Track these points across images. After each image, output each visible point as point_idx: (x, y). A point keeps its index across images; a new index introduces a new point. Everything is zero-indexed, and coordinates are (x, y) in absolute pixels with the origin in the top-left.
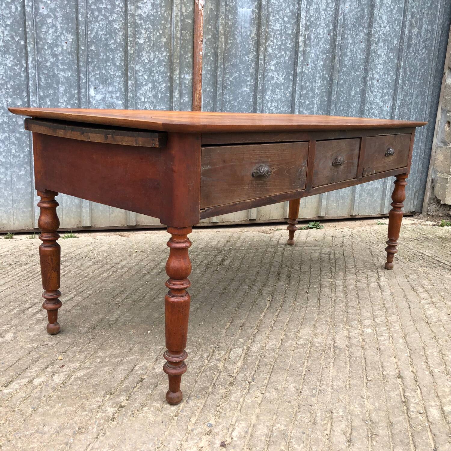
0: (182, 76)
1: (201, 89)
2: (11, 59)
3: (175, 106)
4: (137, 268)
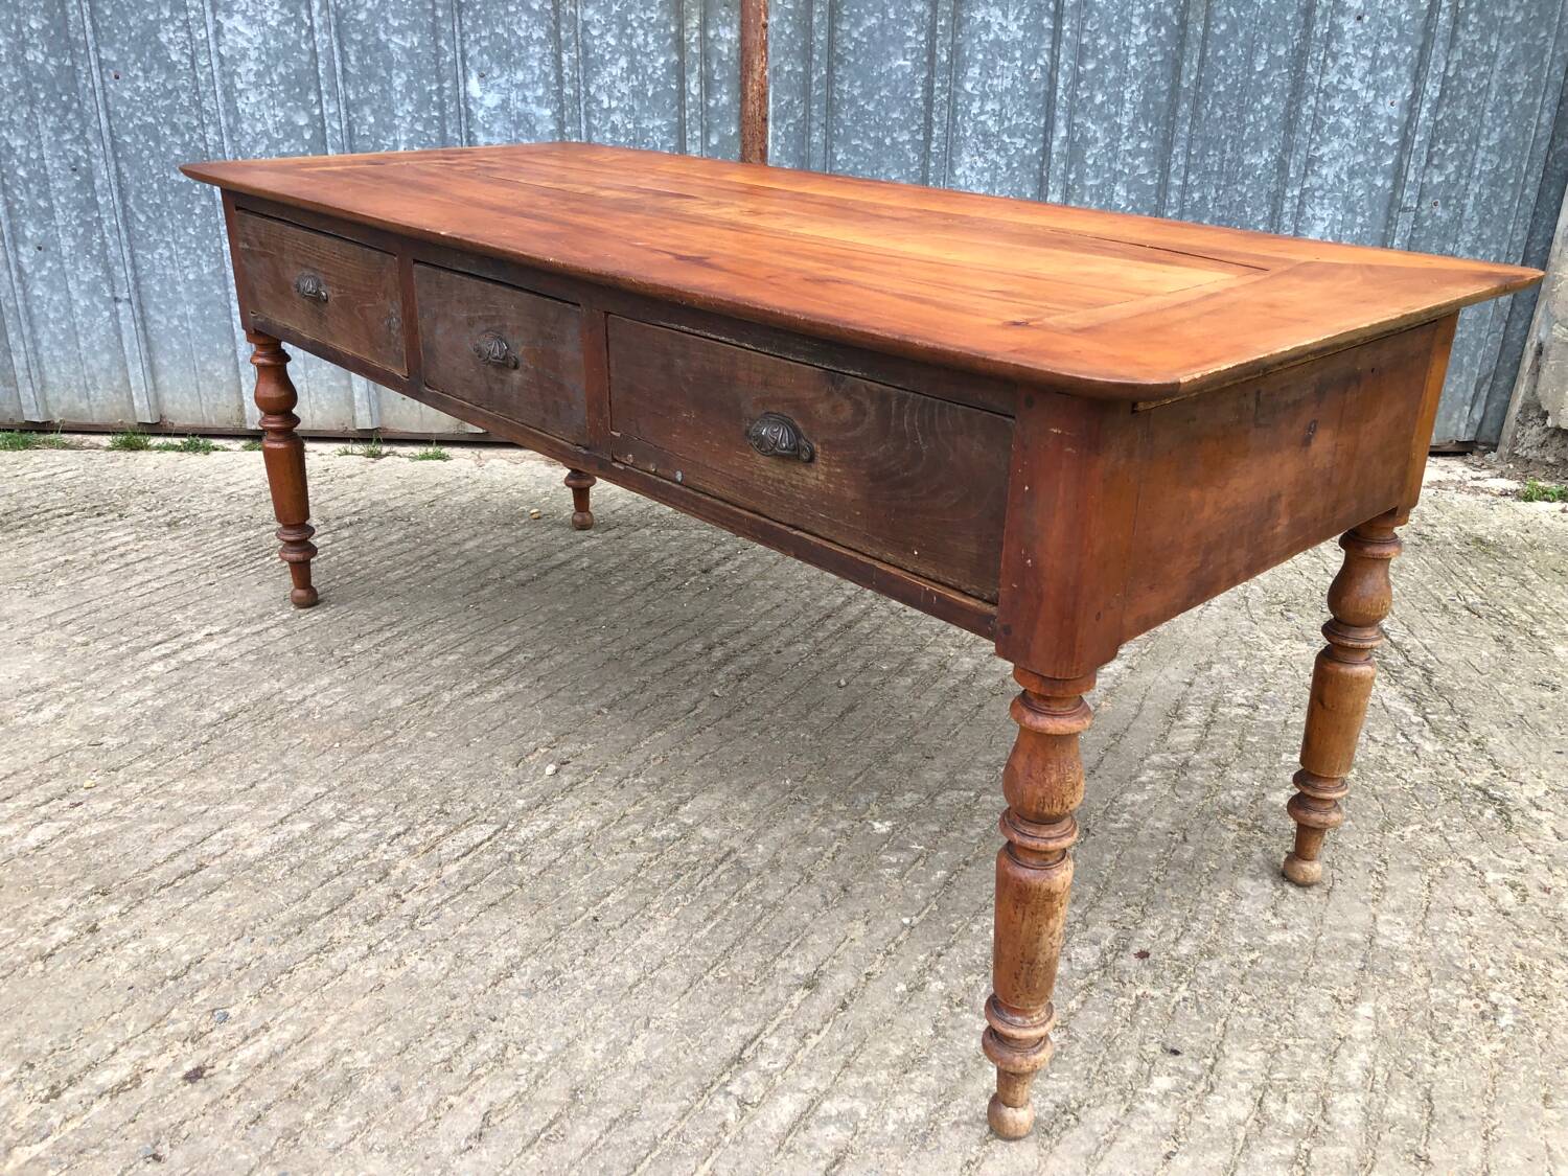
0: (712, 33)
1: (764, 68)
2: (276, 7)
3: (690, 120)
4: (488, 562)
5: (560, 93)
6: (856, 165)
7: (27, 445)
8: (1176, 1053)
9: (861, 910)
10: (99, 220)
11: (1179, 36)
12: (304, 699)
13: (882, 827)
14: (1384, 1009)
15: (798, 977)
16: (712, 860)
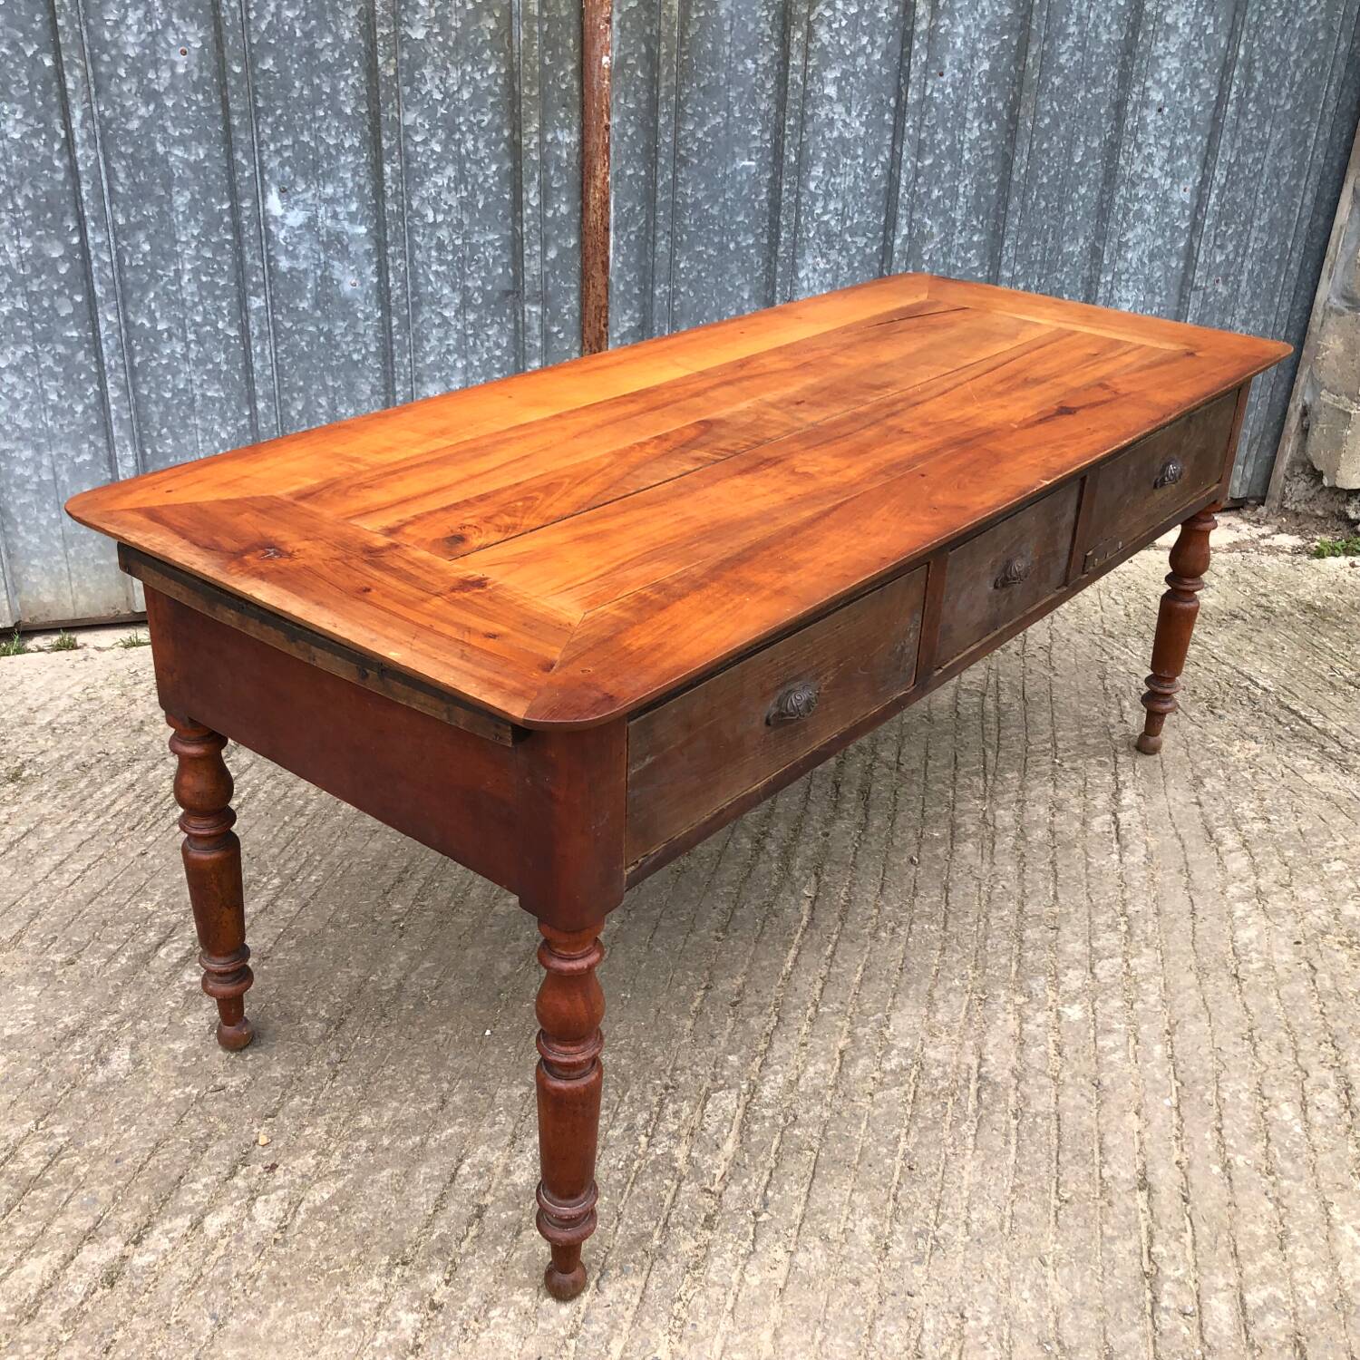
0: (549, 137)
1: (607, 173)
3: (528, 233)
5: (379, 208)
6: (699, 272)
9: (1123, 1101)
11: (1009, 131)
13: (1076, 1012)
15: (1127, 1181)
16: (961, 1082)
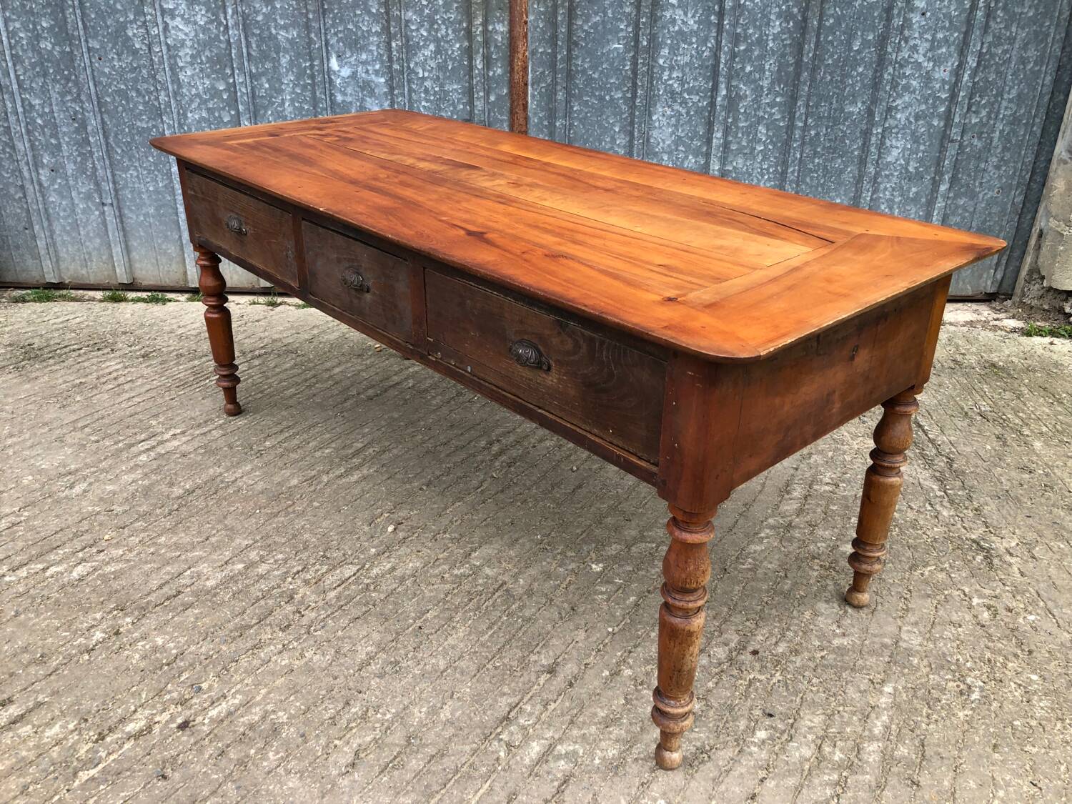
0: (490, 28)
1: (525, 51)
2: (203, 12)
3: (477, 85)
4: (348, 382)
5: (390, 67)
6: (586, 113)
7: (49, 299)
8: (771, 715)
9: (583, 622)
10: (91, 153)
11: (802, 28)
12: (236, 480)
13: (597, 568)
14: (900, 688)
15: (543, 666)
16: (491, 590)
